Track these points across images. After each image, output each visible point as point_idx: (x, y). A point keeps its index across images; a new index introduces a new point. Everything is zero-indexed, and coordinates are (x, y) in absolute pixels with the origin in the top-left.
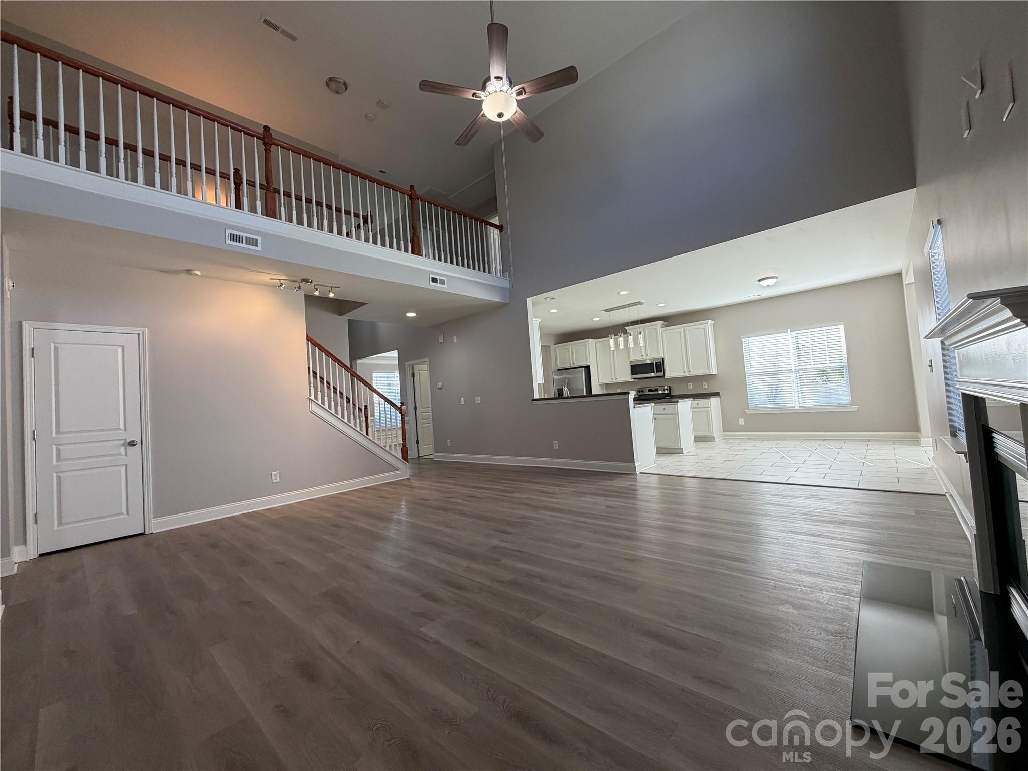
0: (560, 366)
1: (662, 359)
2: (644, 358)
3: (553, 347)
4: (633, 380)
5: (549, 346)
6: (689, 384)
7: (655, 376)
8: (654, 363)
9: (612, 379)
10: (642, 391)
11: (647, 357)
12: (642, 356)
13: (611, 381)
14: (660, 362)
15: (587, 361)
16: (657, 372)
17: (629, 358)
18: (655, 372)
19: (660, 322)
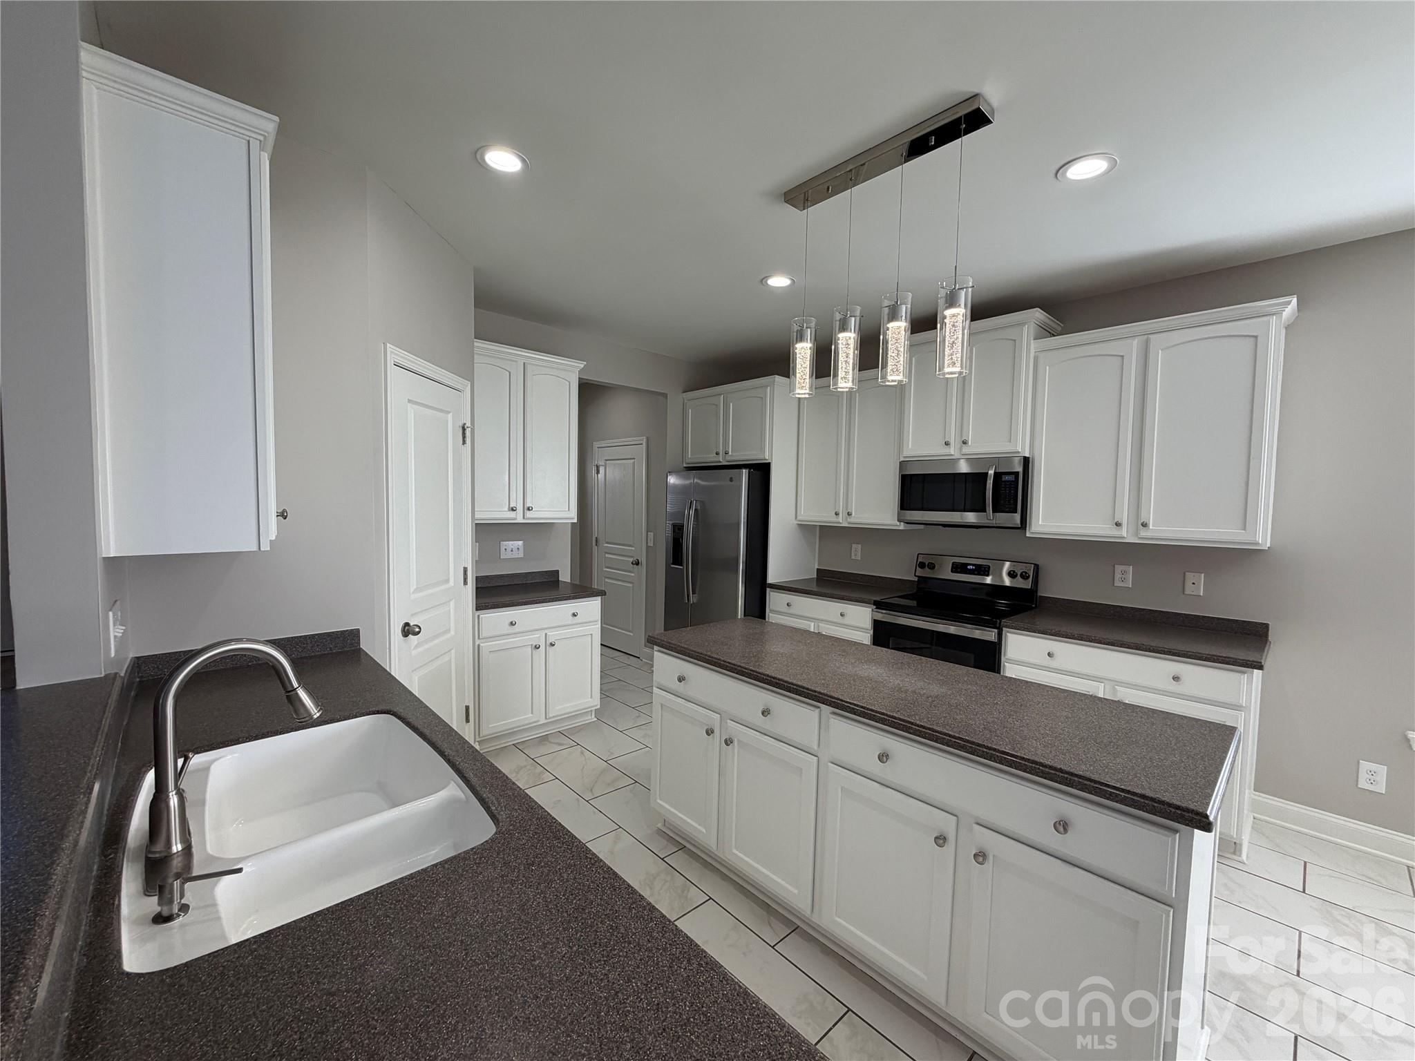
0: (692, 457)
1: (1026, 461)
2: (953, 451)
3: (676, 399)
4: (902, 526)
5: (665, 396)
6: (1119, 568)
7: (985, 522)
8: (991, 472)
9: (837, 514)
10: (932, 566)
11: (966, 450)
12: (947, 444)
13: (834, 519)
14: (1017, 474)
15: (762, 450)
16: (994, 511)
17: (900, 445)
18: (990, 508)
19: (1037, 314)
